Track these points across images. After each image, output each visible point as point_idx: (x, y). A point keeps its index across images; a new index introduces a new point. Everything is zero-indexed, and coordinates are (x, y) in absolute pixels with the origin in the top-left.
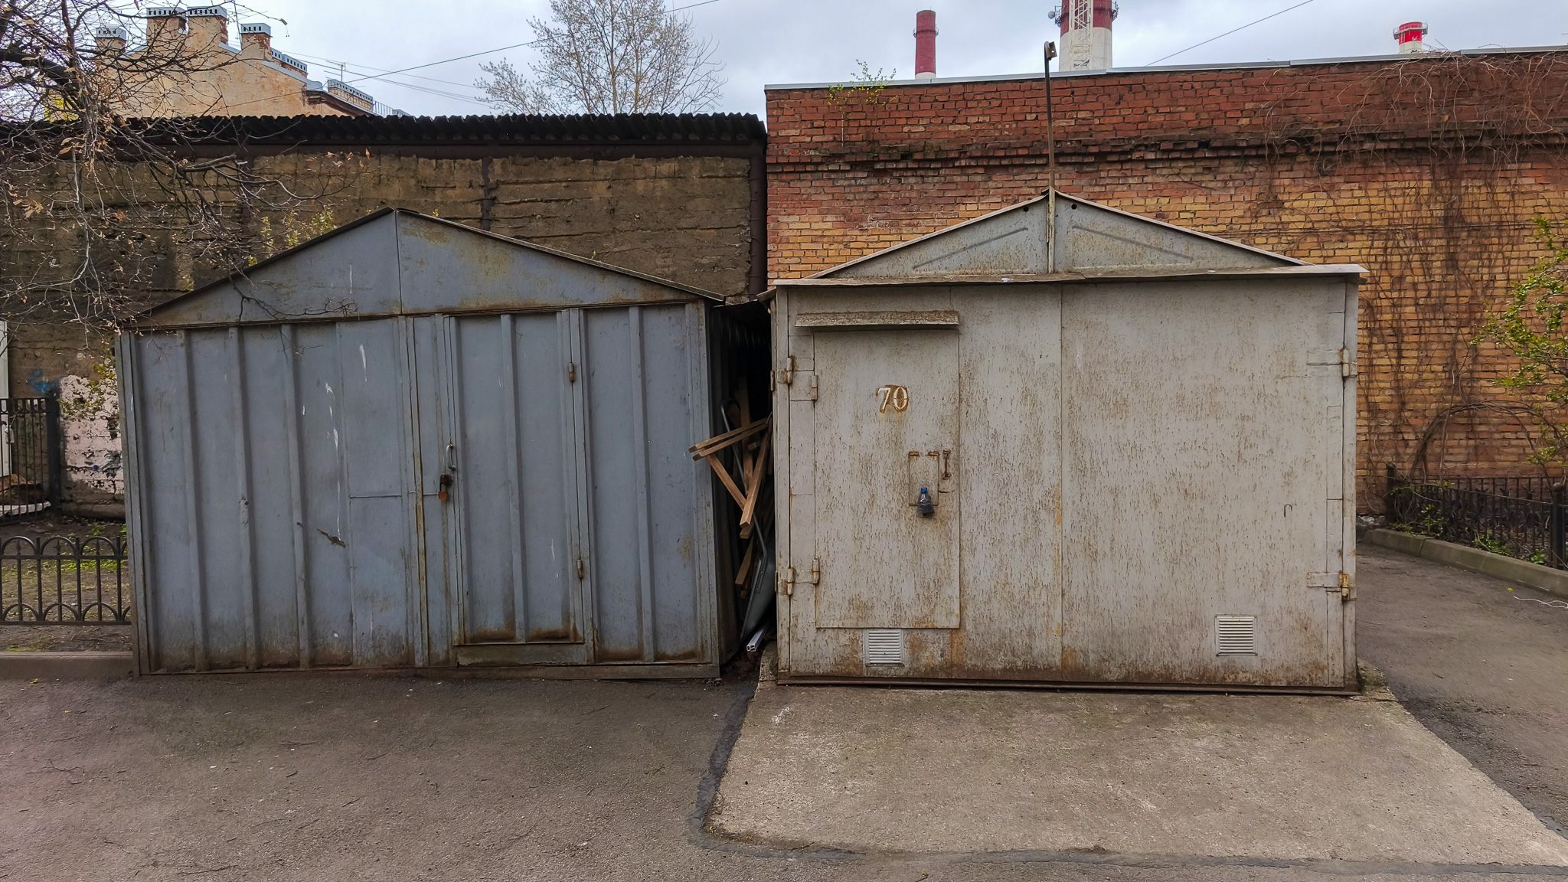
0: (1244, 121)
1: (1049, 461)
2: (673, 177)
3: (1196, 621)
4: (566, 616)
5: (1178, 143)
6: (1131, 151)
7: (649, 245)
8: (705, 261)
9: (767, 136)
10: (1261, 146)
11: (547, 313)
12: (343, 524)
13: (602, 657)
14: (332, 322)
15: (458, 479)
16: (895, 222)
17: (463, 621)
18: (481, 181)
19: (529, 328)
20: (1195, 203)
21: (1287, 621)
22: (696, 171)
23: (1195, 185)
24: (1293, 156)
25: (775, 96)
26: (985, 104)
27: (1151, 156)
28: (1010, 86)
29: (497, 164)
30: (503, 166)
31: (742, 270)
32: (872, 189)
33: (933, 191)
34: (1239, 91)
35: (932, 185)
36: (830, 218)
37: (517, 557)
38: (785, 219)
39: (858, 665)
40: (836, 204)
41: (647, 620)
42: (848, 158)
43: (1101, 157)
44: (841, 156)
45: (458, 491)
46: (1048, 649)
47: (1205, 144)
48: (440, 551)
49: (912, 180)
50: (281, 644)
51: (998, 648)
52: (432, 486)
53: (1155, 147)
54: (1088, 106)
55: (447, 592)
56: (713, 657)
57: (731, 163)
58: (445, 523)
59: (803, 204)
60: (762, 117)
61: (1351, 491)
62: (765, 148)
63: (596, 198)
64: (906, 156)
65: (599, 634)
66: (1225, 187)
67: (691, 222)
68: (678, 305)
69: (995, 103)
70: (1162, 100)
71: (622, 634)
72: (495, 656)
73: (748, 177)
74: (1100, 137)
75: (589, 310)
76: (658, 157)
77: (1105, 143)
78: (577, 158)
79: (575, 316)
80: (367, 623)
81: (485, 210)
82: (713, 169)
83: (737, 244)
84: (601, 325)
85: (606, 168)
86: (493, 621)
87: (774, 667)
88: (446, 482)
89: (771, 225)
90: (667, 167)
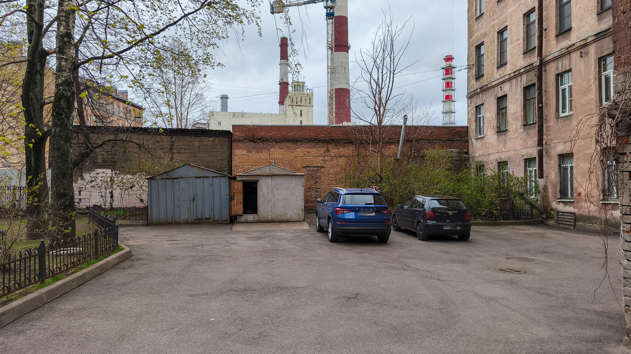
0: (323, 136)
1: (270, 196)
2: (212, 141)
3: (286, 214)
4: (210, 216)
5: (311, 139)
6: (302, 140)
7: (207, 155)
8: (219, 158)
9: (232, 134)
10: (325, 141)
11: (208, 177)
12: (179, 205)
13: (214, 221)
14: (178, 178)
15: (195, 199)
16: (258, 152)
17: (195, 217)
18: (170, 141)
19: (205, 179)
20: (314, 150)
21: (297, 214)
22: (217, 140)
23: (314, 147)
24: (331, 142)
25: (234, 126)
26: (275, 130)
27: (306, 141)
28: (280, 127)
29: (174, 137)
30: (175, 138)
31: (227, 160)
32: (253, 145)
33: (265, 146)
34: (322, 130)
35: (265, 145)
36: (245, 151)
37: (203, 208)
38: (236, 151)
39: (247, 221)
40: (246, 148)
41: (220, 216)
42: (249, 139)
43: (297, 141)
44: (247, 139)
45: (195, 200)
46: (270, 218)
47: (316, 140)
48: (192, 207)
49: (261, 144)
50: (170, 221)
51: (264, 218)
52: (192, 199)
53: (307, 140)
54: (295, 131)
55: (194, 213)
56: (229, 220)
57: (225, 139)
58: (193, 204)
59: (239, 148)
60: (231, 131)
61: (303, 199)
62: (232, 137)
63: (196, 145)
64: (260, 139)
65: (214, 218)
66: (320, 147)
67: (216, 150)
68: (225, 177)
69: (278, 130)
70: (308, 131)
71: (217, 218)
72: (200, 221)
73: (228, 142)
74: (296, 137)
75: (213, 177)
76: (209, 137)
77: (298, 138)
78: (191, 136)
79: (211, 178)
80: (182, 217)
81: (171, 147)
82: (221, 140)
83: (226, 155)
84: (214, 179)
85: (198, 139)
86: (200, 217)
87: (237, 221)
88: (194, 199)
89: (233, 152)
90: (211, 139)
